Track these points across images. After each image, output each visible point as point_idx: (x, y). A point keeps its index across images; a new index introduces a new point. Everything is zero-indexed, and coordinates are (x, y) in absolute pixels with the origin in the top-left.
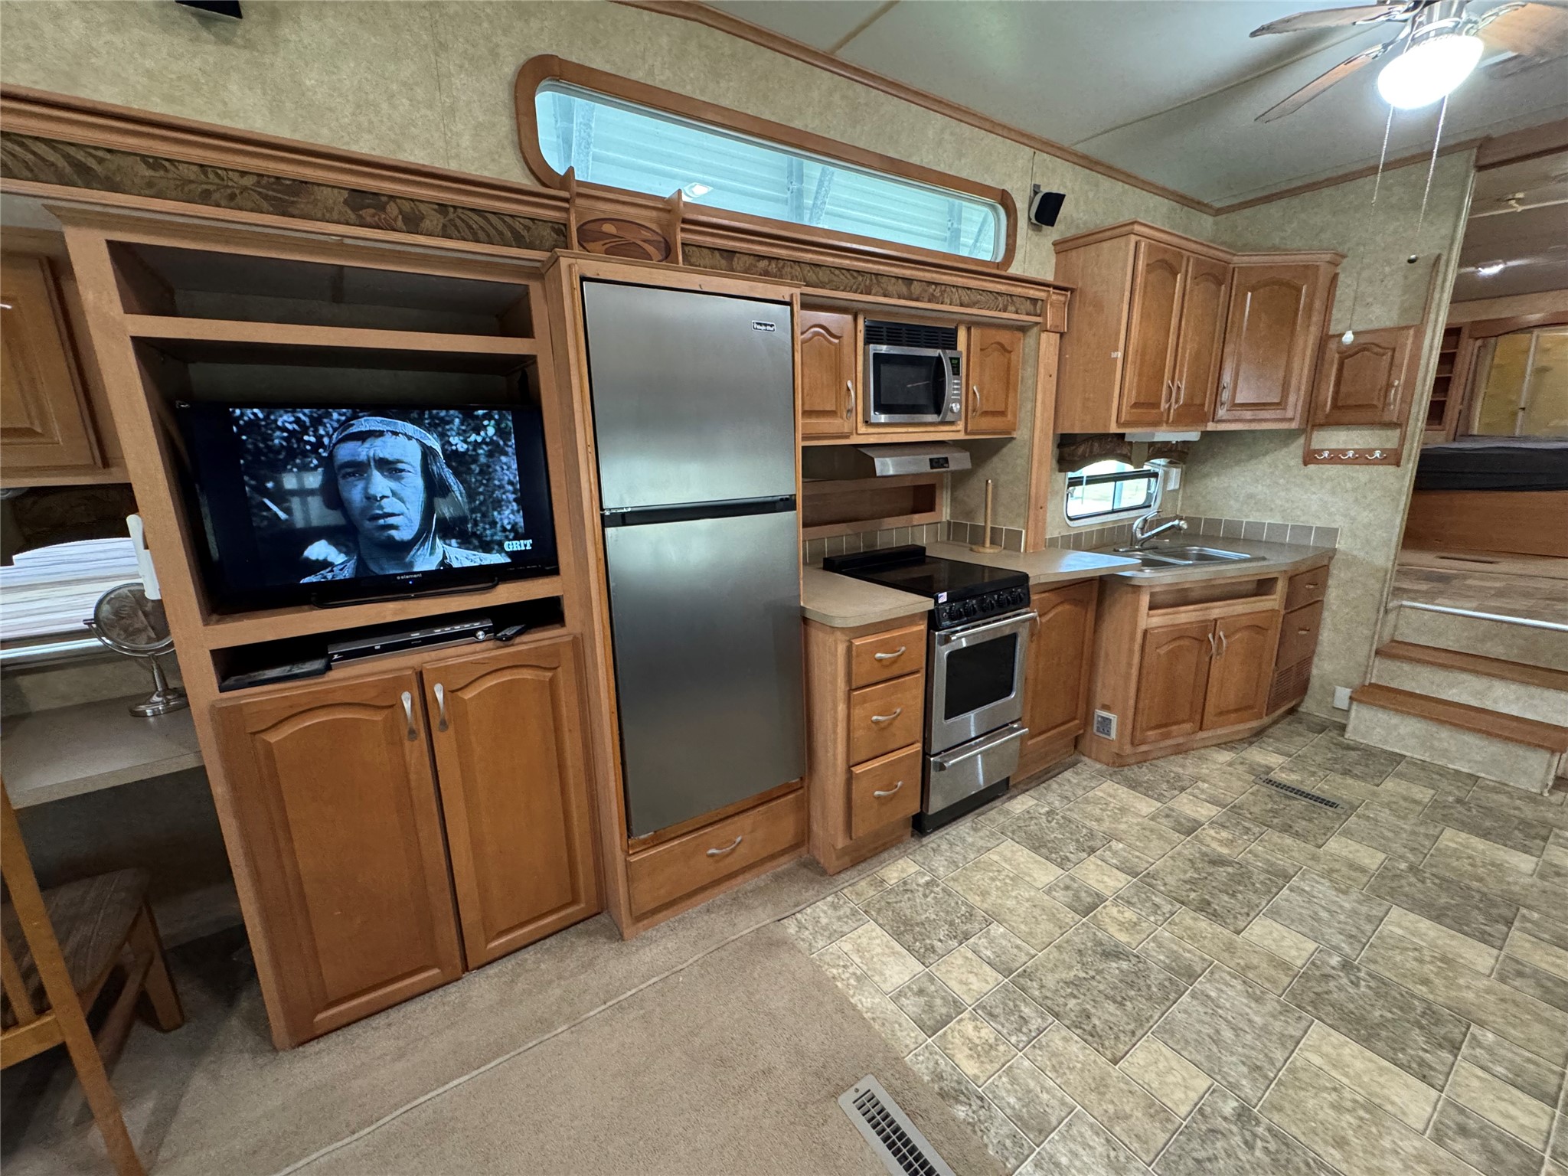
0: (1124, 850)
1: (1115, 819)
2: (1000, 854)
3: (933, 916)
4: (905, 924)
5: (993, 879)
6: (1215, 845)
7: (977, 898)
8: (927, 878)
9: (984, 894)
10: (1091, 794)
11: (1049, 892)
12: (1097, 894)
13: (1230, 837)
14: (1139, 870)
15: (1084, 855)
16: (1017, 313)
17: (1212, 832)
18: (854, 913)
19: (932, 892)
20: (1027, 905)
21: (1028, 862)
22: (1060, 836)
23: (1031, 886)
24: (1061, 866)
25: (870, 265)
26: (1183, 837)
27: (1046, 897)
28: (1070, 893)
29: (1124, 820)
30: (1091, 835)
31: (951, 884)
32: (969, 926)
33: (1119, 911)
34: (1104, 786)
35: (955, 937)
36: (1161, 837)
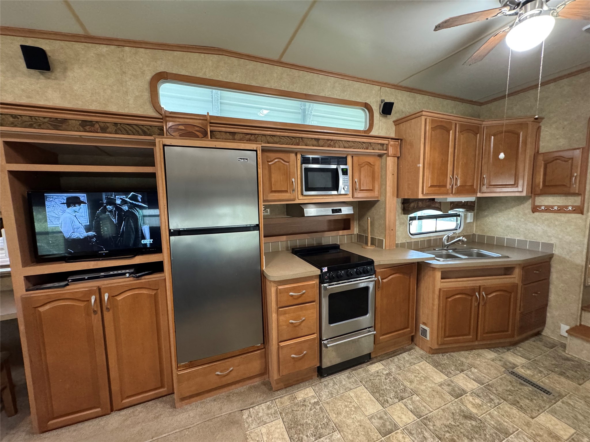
0: (419, 401)
1: (420, 383)
2: (355, 393)
3: (310, 422)
4: (295, 423)
5: (346, 406)
6: (470, 406)
7: (334, 415)
8: (316, 400)
9: (339, 414)
10: (413, 367)
11: (370, 419)
12: (395, 425)
13: (480, 403)
14: (422, 414)
15: (397, 400)
16: (373, 149)
17: (471, 399)
18: (276, 412)
19: (315, 408)
20: (357, 424)
21: (366, 400)
22: (388, 388)
23: (364, 414)
24: (382, 405)
25: (298, 135)
26: (453, 398)
27: (368, 421)
28: (381, 421)
29: (424, 384)
30: (405, 390)
31: (325, 405)
32: (324, 430)
33: (403, 437)
34: (421, 363)
35: (315, 436)
36: (441, 397)
